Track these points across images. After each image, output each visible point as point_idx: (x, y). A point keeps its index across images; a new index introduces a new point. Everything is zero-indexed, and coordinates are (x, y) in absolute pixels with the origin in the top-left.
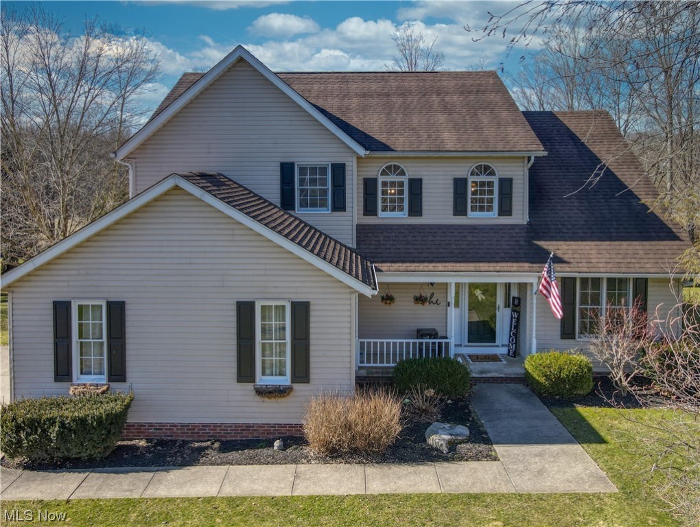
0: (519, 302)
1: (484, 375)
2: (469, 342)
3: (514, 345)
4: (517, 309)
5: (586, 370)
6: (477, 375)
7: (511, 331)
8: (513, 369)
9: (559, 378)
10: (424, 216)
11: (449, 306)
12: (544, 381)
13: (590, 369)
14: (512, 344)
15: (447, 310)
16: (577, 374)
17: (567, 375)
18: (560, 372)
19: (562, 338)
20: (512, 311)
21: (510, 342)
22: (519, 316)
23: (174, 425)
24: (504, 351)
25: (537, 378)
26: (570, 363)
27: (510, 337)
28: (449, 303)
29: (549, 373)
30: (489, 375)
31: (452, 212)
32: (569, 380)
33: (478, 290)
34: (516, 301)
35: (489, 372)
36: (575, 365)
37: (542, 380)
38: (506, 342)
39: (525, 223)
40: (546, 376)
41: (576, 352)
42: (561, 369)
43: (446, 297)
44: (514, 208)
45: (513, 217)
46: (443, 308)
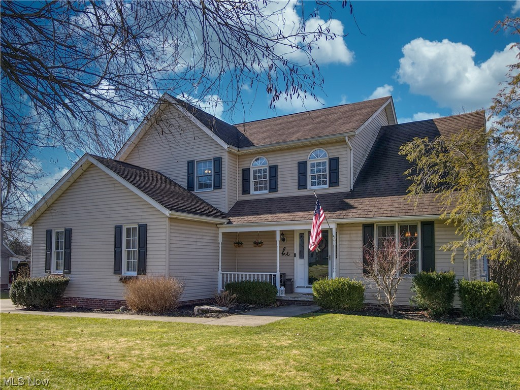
2: (309, 284)
6: (291, 299)
10: (279, 192)
11: (295, 256)
15: (294, 260)
23: (88, 299)
28: (295, 254)
30: (299, 299)
31: (297, 187)
39: (349, 191)
43: (294, 250)
44: (340, 180)
45: (340, 187)
46: (292, 258)
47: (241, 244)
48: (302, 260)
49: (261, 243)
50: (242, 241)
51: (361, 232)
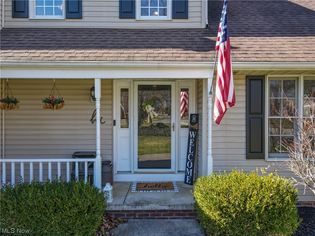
0: (197, 119)
1: (139, 208)
2: (139, 168)
3: (191, 170)
4: (195, 127)
5: (288, 198)
6: (130, 208)
7: (188, 153)
8: (184, 198)
9: (242, 211)
10: (85, 19)
11: (115, 125)
12: (218, 218)
13: (294, 197)
14: (189, 170)
15: (112, 130)
16: (274, 204)
17: (257, 208)
18: (245, 202)
19: (248, 157)
20: (190, 131)
21: (187, 167)
22: (197, 135)
24: (181, 177)
25: (207, 212)
26: (262, 187)
27: (187, 160)
28: (115, 121)
29: (225, 204)
30: (146, 207)
31: (117, 14)
32: (259, 216)
33: (149, 106)
34: (194, 119)
35: (148, 203)
36: (269, 189)
37: (214, 215)
38: (183, 168)
39: (204, 26)
40: (221, 209)
41: (268, 172)
42: (246, 197)
43: (112, 115)
44: (190, 10)
45: (190, 20)
46: (110, 127)
47: (15, 102)
48: (125, 131)
49: (61, 101)
50: (15, 97)
51: (244, 87)
